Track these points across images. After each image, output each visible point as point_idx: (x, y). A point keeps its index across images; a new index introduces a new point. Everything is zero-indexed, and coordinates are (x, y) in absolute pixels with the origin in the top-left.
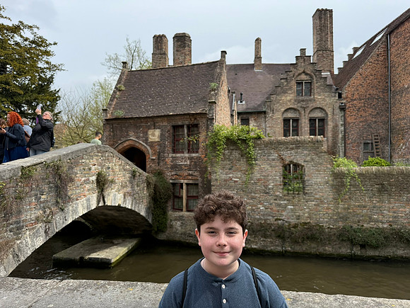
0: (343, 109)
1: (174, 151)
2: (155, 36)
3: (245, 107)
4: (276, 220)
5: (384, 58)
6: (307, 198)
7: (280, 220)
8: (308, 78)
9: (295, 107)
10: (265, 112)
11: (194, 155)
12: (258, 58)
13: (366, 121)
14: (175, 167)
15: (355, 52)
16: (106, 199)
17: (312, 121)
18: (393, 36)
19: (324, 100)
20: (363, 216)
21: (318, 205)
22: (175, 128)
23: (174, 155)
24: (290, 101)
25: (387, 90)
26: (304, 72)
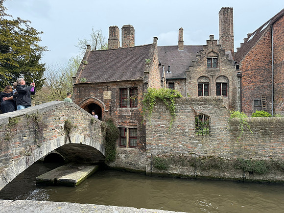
0: (239, 76)
1: (121, 106)
2: (110, 27)
3: (171, 75)
4: (190, 154)
5: (269, 41)
6: (212, 138)
7: (193, 154)
8: (215, 55)
9: (206, 75)
10: (185, 79)
11: (134, 108)
12: (181, 41)
13: (256, 85)
14: (121, 117)
15: (249, 37)
16: (71, 139)
17: (218, 85)
18: (275, 26)
19: (226, 70)
20: (251, 152)
21: (220, 144)
22: (122, 90)
23: (121, 109)
24: (203, 71)
25: (271, 63)
26: (212, 51)
